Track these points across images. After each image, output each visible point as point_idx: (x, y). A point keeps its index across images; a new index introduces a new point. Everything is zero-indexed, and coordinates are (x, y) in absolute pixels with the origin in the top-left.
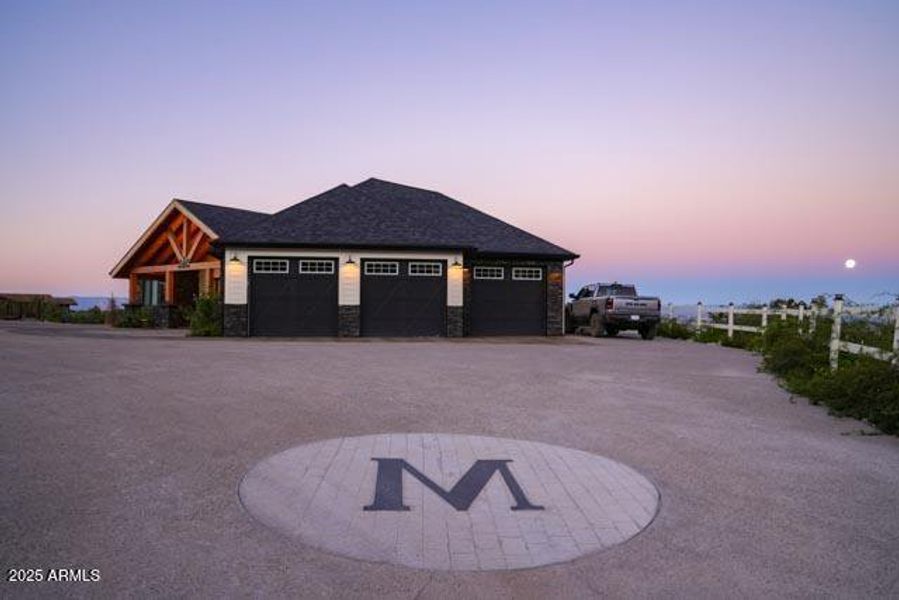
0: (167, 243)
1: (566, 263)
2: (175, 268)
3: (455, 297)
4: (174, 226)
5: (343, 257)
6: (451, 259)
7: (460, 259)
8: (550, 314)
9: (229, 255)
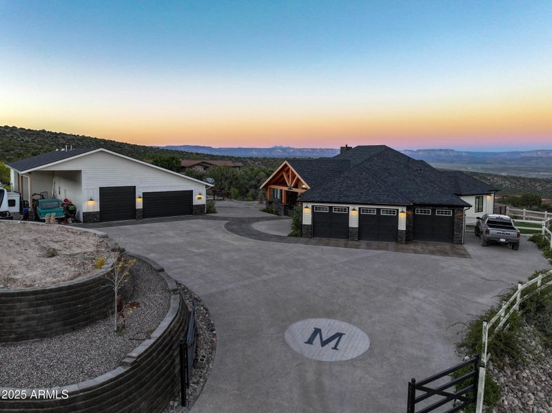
0: (283, 176)
1: (465, 208)
2: (286, 189)
3: (402, 226)
4: (286, 170)
5: (351, 207)
6: (400, 209)
7: (405, 209)
8: (455, 233)
9: (304, 205)
